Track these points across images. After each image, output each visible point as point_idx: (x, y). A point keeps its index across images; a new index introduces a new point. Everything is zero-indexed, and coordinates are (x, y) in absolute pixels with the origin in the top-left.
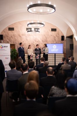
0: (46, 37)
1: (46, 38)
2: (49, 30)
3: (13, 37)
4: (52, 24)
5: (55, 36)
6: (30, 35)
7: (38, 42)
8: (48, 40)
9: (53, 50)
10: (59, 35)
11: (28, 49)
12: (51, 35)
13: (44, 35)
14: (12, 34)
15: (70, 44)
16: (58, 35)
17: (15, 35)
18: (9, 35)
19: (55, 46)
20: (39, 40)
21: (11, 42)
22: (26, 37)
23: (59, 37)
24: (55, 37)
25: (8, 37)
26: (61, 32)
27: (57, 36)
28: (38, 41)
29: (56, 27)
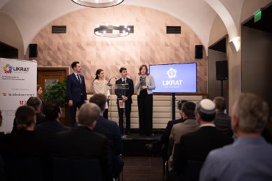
0: (151, 49)
1: (153, 52)
2: (161, 31)
3: (63, 49)
4: (169, 15)
5: (177, 45)
6: (107, 45)
7: (128, 62)
8: (157, 56)
9: (168, 83)
10: (188, 43)
11: (96, 80)
12: (166, 45)
13: (147, 45)
14: (61, 42)
15: (217, 63)
16: (186, 45)
17: (68, 44)
18: (52, 45)
19: (172, 72)
20: (131, 58)
21: (58, 64)
22: (97, 49)
23: (188, 48)
24: (176, 50)
25: (49, 49)
26: (196, 36)
27: (181, 45)
28: (128, 59)
29: (179, 21)
